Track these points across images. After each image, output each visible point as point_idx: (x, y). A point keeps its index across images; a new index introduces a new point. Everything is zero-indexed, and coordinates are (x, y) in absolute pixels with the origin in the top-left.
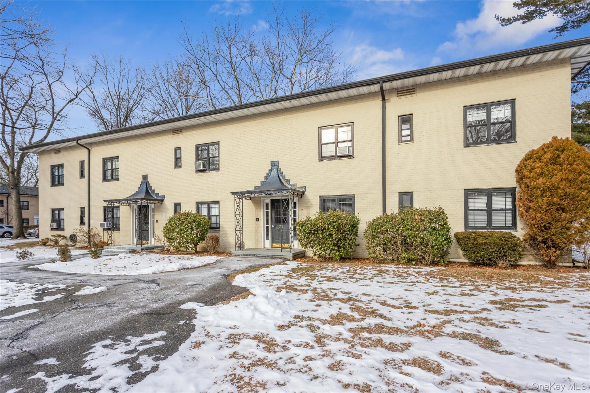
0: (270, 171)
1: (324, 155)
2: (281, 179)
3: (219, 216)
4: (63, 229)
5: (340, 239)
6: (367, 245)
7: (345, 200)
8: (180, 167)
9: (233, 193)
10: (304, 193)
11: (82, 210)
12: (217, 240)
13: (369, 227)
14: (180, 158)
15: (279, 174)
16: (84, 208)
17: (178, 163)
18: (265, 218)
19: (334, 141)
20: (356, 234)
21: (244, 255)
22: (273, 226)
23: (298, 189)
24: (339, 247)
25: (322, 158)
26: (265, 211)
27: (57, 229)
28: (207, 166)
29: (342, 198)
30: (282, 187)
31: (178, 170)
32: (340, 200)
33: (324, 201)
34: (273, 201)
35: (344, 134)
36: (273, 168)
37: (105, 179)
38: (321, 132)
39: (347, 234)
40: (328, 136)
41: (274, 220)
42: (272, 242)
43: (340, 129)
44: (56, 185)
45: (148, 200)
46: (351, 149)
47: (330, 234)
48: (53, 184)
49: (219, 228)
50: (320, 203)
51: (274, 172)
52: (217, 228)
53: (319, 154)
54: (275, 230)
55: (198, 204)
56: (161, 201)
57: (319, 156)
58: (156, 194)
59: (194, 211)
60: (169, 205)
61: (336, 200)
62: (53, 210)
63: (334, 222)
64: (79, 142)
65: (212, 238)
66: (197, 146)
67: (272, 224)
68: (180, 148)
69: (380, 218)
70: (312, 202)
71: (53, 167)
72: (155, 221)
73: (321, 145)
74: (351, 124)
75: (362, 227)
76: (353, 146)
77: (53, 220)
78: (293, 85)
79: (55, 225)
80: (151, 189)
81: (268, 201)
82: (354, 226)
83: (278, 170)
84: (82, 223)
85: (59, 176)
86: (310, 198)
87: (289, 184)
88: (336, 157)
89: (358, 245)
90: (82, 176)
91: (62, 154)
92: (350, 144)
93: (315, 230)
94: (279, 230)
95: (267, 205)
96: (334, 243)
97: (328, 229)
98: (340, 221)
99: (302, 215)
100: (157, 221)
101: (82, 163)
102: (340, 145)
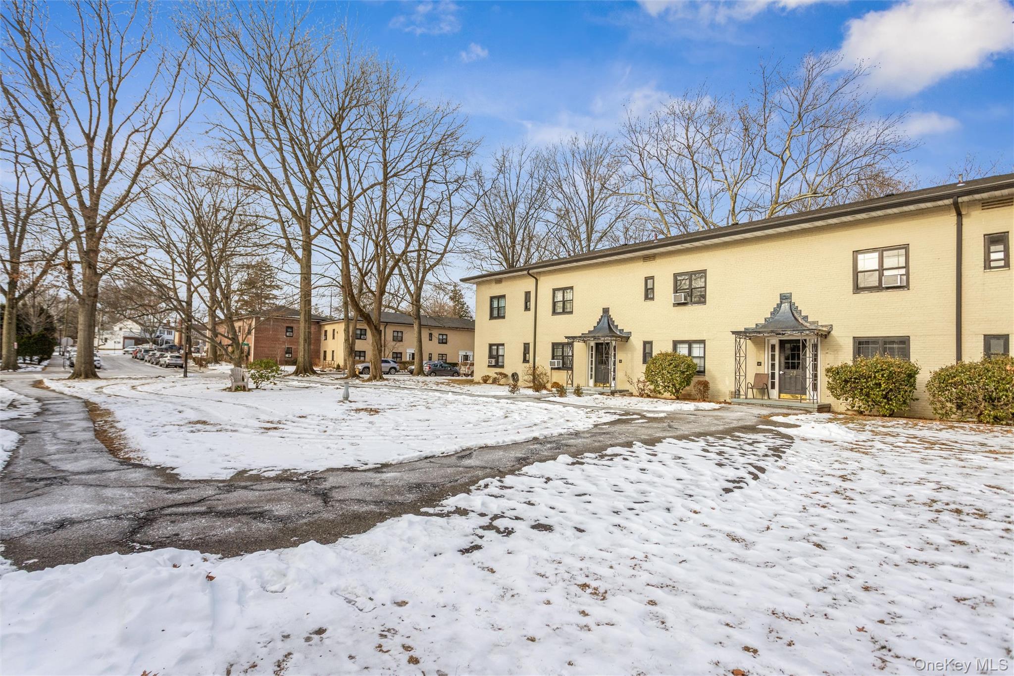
0: (779, 306)
1: (861, 285)
2: (796, 315)
3: (704, 357)
4: (502, 367)
5: (891, 390)
6: (931, 398)
7: (893, 342)
8: (653, 299)
9: (733, 333)
10: (829, 332)
11: (526, 346)
12: (706, 385)
13: (934, 378)
14: (653, 289)
15: (793, 308)
16: (528, 344)
17: (649, 294)
18: (770, 362)
19: (877, 268)
20: (913, 385)
21: (748, 404)
22: (781, 372)
23: (821, 328)
24: (890, 400)
25: (857, 289)
26: (770, 353)
27: (494, 366)
28: (689, 298)
29: (887, 340)
30: (798, 326)
31: (649, 302)
32: (885, 343)
33: (860, 343)
34: (782, 343)
35: (893, 260)
36: (784, 301)
37: (554, 312)
38: (857, 257)
39: (901, 384)
40: (869, 262)
41: (783, 365)
42: (780, 392)
43: (885, 253)
44: (495, 318)
45: (611, 336)
46: (904, 278)
47: (876, 384)
48: (492, 317)
49: (704, 372)
50: (854, 345)
51: (785, 306)
52: (702, 372)
53: (854, 283)
54: (785, 378)
55: (676, 343)
56: (626, 338)
57: (854, 287)
58: (620, 330)
59: (670, 350)
60: (636, 342)
61: (880, 342)
62: (491, 346)
63: (882, 370)
64: (531, 272)
65: (699, 383)
66: (676, 276)
67: (780, 371)
68: (652, 278)
69: (952, 367)
70: (841, 344)
71: (492, 298)
72: (617, 362)
73: (856, 273)
74: (906, 247)
75: (923, 377)
76: (907, 274)
77: (491, 356)
78: (784, 163)
79: (493, 362)
80: (613, 325)
81: (775, 341)
82: (911, 375)
83: (792, 305)
84: (525, 361)
85: (498, 308)
86: (838, 339)
87: (807, 321)
88: (879, 288)
89: (917, 399)
90: (527, 308)
91: (504, 284)
92: (903, 271)
93: (855, 379)
94: (790, 378)
95: (773, 347)
96: (882, 395)
97: (875, 377)
98: (892, 368)
99: (826, 360)
100: (620, 361)
101: (528, 294)
102: (886, 273)
